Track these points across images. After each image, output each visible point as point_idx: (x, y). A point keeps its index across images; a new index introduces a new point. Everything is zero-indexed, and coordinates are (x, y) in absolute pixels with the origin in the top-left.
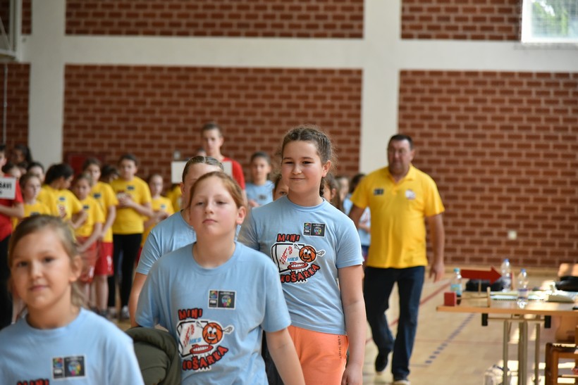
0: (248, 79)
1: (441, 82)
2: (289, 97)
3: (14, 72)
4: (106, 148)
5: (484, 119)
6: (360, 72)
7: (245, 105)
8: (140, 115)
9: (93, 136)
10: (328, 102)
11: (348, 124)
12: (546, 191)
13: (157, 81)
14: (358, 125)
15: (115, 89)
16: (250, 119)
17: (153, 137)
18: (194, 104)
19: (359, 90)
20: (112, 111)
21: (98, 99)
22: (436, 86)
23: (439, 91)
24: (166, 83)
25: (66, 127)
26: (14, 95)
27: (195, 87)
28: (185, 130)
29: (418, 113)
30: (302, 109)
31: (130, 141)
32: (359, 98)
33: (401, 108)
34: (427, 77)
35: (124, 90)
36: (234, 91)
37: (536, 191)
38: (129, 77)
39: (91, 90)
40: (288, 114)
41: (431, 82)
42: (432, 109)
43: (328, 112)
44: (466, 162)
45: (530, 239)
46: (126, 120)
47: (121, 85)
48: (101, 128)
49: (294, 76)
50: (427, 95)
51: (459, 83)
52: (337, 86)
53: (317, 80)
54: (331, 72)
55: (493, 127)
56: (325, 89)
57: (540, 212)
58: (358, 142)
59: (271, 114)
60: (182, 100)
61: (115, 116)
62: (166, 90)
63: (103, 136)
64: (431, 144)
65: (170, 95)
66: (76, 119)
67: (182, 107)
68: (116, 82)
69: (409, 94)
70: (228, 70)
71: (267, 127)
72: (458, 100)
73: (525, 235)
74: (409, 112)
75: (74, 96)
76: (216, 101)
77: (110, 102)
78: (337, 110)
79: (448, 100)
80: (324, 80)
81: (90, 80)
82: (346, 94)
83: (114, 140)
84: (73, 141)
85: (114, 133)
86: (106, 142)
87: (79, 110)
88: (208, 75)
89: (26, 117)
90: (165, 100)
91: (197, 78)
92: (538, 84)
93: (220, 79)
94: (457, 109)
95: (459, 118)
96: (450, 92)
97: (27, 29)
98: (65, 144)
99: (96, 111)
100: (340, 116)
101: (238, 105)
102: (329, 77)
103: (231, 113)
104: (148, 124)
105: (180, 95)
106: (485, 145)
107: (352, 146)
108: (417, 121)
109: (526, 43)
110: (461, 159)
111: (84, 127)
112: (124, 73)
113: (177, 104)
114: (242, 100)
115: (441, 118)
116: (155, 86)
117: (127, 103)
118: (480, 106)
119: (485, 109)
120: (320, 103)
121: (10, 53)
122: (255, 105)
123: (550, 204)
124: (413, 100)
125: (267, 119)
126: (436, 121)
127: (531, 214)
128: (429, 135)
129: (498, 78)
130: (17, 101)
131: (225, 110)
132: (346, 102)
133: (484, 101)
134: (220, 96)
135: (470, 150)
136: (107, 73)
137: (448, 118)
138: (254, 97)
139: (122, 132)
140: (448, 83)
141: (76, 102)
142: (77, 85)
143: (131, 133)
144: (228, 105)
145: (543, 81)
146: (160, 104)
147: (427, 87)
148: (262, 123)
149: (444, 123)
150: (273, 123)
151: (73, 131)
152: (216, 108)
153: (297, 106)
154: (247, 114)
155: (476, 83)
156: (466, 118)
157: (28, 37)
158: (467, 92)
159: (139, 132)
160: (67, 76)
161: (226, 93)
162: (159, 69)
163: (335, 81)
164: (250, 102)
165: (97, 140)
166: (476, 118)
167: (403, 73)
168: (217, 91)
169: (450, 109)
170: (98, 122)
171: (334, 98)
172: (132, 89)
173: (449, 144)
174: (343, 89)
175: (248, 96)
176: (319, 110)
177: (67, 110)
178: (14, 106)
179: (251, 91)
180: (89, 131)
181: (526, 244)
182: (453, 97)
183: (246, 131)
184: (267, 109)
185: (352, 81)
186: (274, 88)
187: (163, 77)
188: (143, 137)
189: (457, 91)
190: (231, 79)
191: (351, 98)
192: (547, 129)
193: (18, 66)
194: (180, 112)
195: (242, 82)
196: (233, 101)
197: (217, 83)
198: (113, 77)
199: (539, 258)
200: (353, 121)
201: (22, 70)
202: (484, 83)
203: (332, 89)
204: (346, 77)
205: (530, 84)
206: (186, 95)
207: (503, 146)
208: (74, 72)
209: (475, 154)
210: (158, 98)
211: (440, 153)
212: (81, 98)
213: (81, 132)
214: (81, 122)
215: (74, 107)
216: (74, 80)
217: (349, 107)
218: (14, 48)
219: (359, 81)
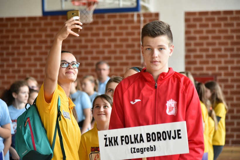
3: (148, 19)
4: (217, 71)
15: (223, 28)
20: (220, 44)
21: (210, 35)
25: (187, 57)
31: (235, 65)
35: (229, 29)
39: (205, 29)
47: (226, 25)
48: (213, 56)
61: (223, 47)
63: (214, 62)
66: (194, 50)
68: (222, 23)
75: (192, 35)
81: (204, 22)
83: (223, 65)
84: (192, 66)
85: (223, 60)
86: (217, 66)
87: (196, 44)
99: (209, 44)
111: (201, 56)
139: (229, 58)
141: (194, 38)
142: (194, 26)
151: (192, 59)
160: (187, 20)
165: (210, 65)
170: (210, 52)
172: (235, 27)
177: (187, 45)
180: (204, 59)
193: (150, 15)
201: (153, 17)
208: (192, 17)
212: (198, 36)
213: (198, 60)
214: (198, 53)
215: (192, 42)
216: (192, 22)
218: (148, 2)
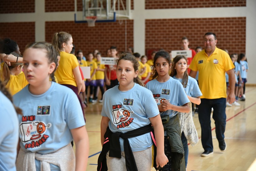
0: (207, 22)
2: (221, 27)
3: (129, 22)
4: (159, 47)
6: (245, 18)
8: (171, 36)
9: (154, 43)
10: (234, 29)
11: (241, 36)
13: (176, 24)
14: (245, 36)
15: (162, 27)
17: (175, 43)
18: (188, 31)
19: (245, 24)
20: (161, 34)
21: (156, 30)
24: (179, 24)
25: (146, 40)
26: (129, 30)
27: (188, 25)
30: (225, 32)
31: (167, 44)
32: (245, 27)
35: (165, 27)
36: (202, 26)
39: (154, 28)
40: (220, 33)
43: (234, 32)
46: (166, 37)
48: (157, 40)
49: (222, 20)
52: (237, 23)
53: (230, 21)
54: (235, 18)
56: (233, 24)
61: (162, 36)
62: (179, 27)
63: (158, 43)
66: (149, 37)
68: (162, 25)
70: (200, 19)
75: (148, 30)
76: (196, 30)
77: (160, 32)
78: (237, 31)
80: (233, 21)
81: (154, 24)
82: (240, 26)
83: (162, 44)
84: (148, 45)
85: (162, 42)
86: (159, 45)
87: (150, 35)
88: (193, 21)
89: (133, 38)
90: (179, 30)
91: (189, 22)
93: (197, 22)
97: (132, 8)
98: (146, 46)
99: (156, 34)
100: (238, 33)
104: (173, 38)
105: (184, 28)
107: (243, 43)
112: (165, 22)
113: (183, 31)
114: (205, 29)
116: (175, 25)
117: (166, 31)
120: (231, 29)
121: (127, 16)
130: (130, 32)
131: (199, 33)
134: (197, 28)
136: (159, 22)
138: (209, 28)
139: (165, 41)
141: (149, 32)
143: (167, 42)
144: (200, 31)
151: (148, 41)
152: (196, 32)
153: (223, 30)
157: (133, 11)
159: (170, 41)
160: (146, 23)
161: (199, 27)
162: (176, 20)
163: (236, 21)
164: (207, 30)
165: (156, 44)
168: (196, 26)
170: (156, 38)
171: (236, 27)
172: (168, 27)
174: (239, 24)
175: (207, 28)
176: (231, 32)
177: (146, 35)
178: (129, 34)
179: (208, 26)
180: (154, 41)
185: (242, 21)
186: (215, 25)
187: (178, 22)
188: (171, 43)
190: (201, 22)
191: (242, 27)
193: (130, 20)
194: (184, 34)
195: (205, 23)
196: (202, 30)
197: (196, 24)
198: (161, 23)
200: (243, 35)
201: (131, 22)
203: (235, 24)
204: (240, 20)
206: (186, 28)
208: (148, 22)
210: (176, 30)
212: (151, 31)
213: (151, 42)
214: (151, 39)
216: (148, 24)
217: (241, 30)
218: (128, 15)
219: (245, 21)
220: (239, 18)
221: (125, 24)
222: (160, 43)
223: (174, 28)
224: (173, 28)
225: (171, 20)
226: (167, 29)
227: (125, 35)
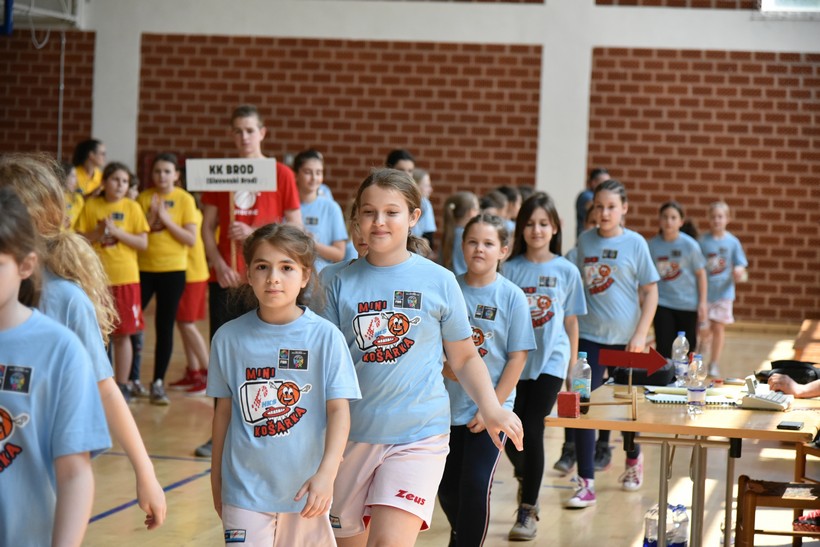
0: (387, 57)
1: (649, 65)
2: (441, 82)
3: (74, 43)
5: (707, 116)
6: (538, 49)
7: (382, 92)
9: (177, 131)
10: (495, 89)
11: (521, 121)
12: (790, 217)
13: (265, 58)
14: (535, 121)
15: (209, 68)
16: (389, 111)
18: (313, 90)
19: (538, 74)
20: (204, 98)
21: (186, 80)
22: (642, 70)
23: (647, 77)
24: (277, 60)
25: (142, 118)
26: (73, 75)
27: (315, 66)
28: (301, 124)
29: (617, 107)
30: (459, 99)
32: (537, 85)
33: (594, 99)
34: (630, 58)
35: (220, 70)
36: (368, 73)
37: (776, 216)
38: (227, 52)
39: (176, 68)
40: (440, 106)
41: (635, 65)
42: (635, 101)
43: (494, 103)
44: (681, 176)
45: (767, 282)
46: (222, 110)
47: (216, 63)
48: (189, 120)
49: (449, 54)
50: (630, 82)
51: (673, 66)
52: (507, 67)
53: (480, 60)
54: (500, 48)
55: (719, 128)
56: (491, 72)
57: (781, 246)
58: (534, 145)
59: (416, 105)
60: (298, 85)
61: (207, 105)
62: (276, 70)
63: (191, 132)
64: (634, 149)
65: (281, 77)
66: (156, 107)
67: (297, 94)
68: (209, 58)
69: (605, 81)
70: (360, 44)
71: (411, 122)
72: (672, 90)
73: (761, 276)
74: (604, 105)
75: (153, 77)
76: (343, 86)
77: (201, 86)
78: (506, 101)
79: (659, 90)
80: (490, 60)
81: (175, 55)
82: (519, 80)
83: (205, 137)
84: (151, 137)
85: (206, 128)
86: (195, 139)
87: (160, 96)
88: (333, 50)
89: (89, 105)
90: (275, 83)
91: (317, 54)
92: (782, 69)
93: (350, 56)
94: (671, 102)
95: (672, 114)
96: (660, 78)
98: (141, 142)
99: (182, 97)
100: (510, 109)
101: (373, 92)
102: (497, 55)
103: (362, 103)
105: (295, 77)
106: (707, 152)
107: (527, 150)
108: (616, 118)
109: (767, 12)
110: (674, 170)
111: (167, 119)
112: (221, 47)
113: (291, 89)
114: (379, 85)
115: (648, 114)
116: (261, 64)
117: (223, 87)
118: (701, 98)
119: (709, 103)
120: (483, 91)
121: (68, 16)
122: (396, 93)
123: (794, 234)
124: (610, 88)
125: (411, 112)
126: (640, 118)
127: (769, 248)
128: (632, 137)
129: (728, 60)
130: (77, 81)
131: (355, 98)
132: (518, 90)
133: (708, 91)
134: (349, 79)
135: (687, 159)
136: (198, 46)
137: (658, 114)
138: (395, 81)
139: (217, 126)
140: (659, 65)
141: (156, 84)
142: (158, 61)
144: (359, 91)
145: (789, 64)
146: (268, 89)
147: (630, 71)
148: (404, 117)
149: (652, 121)
150: (418, 117)
151: (151, 123)
152: (343, 96)
153: (452, 95)
154: (385, 104)
155: (697, 67)
156: (682, 115)
158: (685, 78)
160: (144, 50)
161: (356, 75)
162: (268, 41)
163: (504, 60)
164: (389, 88)
165: (183, 137)
166: (696, 115)
167: (597, 52)
168: (345, 72)
169: (660, 102)
170: (184, 113)
171: (502, 84)
172: (231, 68)
173: (658, 150)
174: (515, 73)
175: (386, 81)
176: (482, 101)
177: (143, 95)
178: (73, 88)
179: (390, 74)
180: (173, 124)
181: (761, 288)
182: (665, 85)
183: (383, 128)
184: (412, 98)
185: (526, 61)
186: (421, 70)
187: (272, 53)
189: (671, 78)
190: (364, 56)
191: (526, 85)
192: (793, 131)
193: (80, 34)
194: (294, 101)
195: (379, 61)
196: (366, 87)
197: (345, 62)
198: (205, 51)
199: (778, 309)
200: (528, 116)
201: (85, 40)
202: (708, 67)
203: (500, 72)
204: (519, 56)
205: (771, 69)
206: (304, 78)
207: (731, 153)
208: (154, 44)
209: (694, 164)
210: (265, 81)
211: (645, 162)
212: (163, 80)
213: (162, 126)
214: (162, 112)
215: (153, 91)
216: (154, 54)
217: (523, 97)
218: (73, 12)
219: (538, 62)
220: (516, 48)
221: (58, 46)
222: (199, 132)
223: (258, 76)
224: (251, 76)
225: (245, 40)
226: (227, 75)
227: (57, 92)
